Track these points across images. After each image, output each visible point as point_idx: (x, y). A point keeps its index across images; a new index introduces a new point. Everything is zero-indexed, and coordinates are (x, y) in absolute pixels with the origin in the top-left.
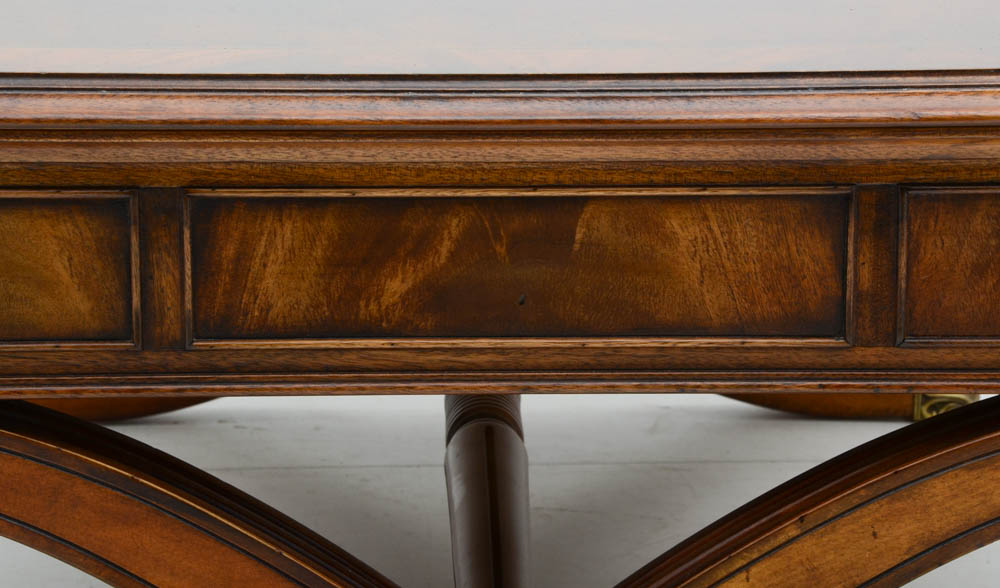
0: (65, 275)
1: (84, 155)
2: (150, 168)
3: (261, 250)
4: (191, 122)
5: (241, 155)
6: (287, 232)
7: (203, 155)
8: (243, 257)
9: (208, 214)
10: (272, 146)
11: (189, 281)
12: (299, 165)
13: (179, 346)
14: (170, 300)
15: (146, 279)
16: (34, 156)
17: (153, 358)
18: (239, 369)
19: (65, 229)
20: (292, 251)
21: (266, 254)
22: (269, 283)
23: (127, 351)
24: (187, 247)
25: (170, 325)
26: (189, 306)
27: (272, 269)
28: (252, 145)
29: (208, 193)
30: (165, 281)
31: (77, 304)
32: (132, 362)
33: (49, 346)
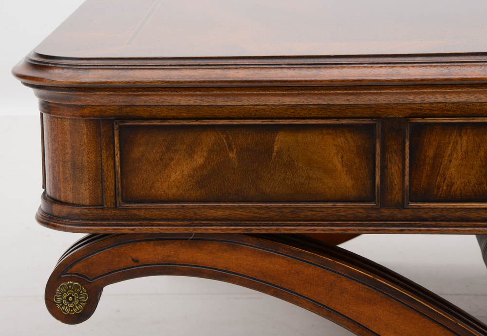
0: (339, 166)
1: (353, 100)
2: (387, 106)
3: (449, 152)
4: (416, 80)
5: (440, 98)
6: (464, 142)
7: (418, 99)
8: (438, 156)
9: (419, 131)
10: (459, 93)
11: (407, 170)
12: (473, 104)
13: (401, 206)
14: (397, 180)
15: (383, 168)
16: (326, 101)
17: (386, 212)
18: (434, 219)
19: (341, 140)
20: (466, 153)
21: (451, 155)
22: (453, 170)
23: (372, 208)
24: (407, 151)
25: (396, 194)
26: (407, 183)
27: (455, 163)
28: (447, 93)
29: (420, 120)
30: (394, 170)
31: (345, 182)
32: (374, 214)
33: (330, 205)
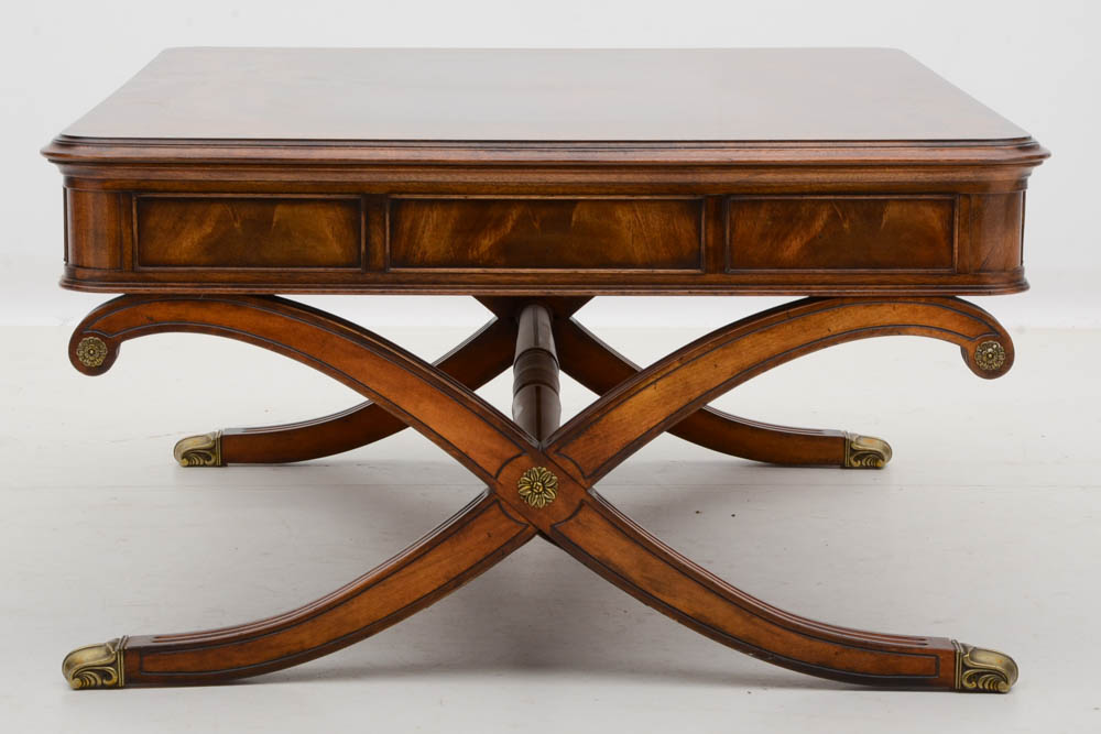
0: (330, 236)
1: (340, 178)
2: (371, 184)
3: (422, 223)
4: (392, 161)
5: (413, 178)
6: (435, 215)
7: (396, 178)
8: (413, 228)
9: (398, 206)
10: (428, 173)
11: (388, 239)
12: (441, 183)
13: (383, 270)
14: (379, 248)
15: (368, 238)
16: (318, 178)
17: (370, 276)
18: (410, 282)
19: (331, 213)
20: (437, 226)
21: (424, 227)
22: (426, 240)
23: (358, 273)
24: (388, 223)
25: (379, 260)
26: (388, 251)
27: (427, 234)
28: (419, 173)
29: (397, 196)
30: (376, 239)
31: (336, 250)
32: (360, 278)
33: (322, 269)
